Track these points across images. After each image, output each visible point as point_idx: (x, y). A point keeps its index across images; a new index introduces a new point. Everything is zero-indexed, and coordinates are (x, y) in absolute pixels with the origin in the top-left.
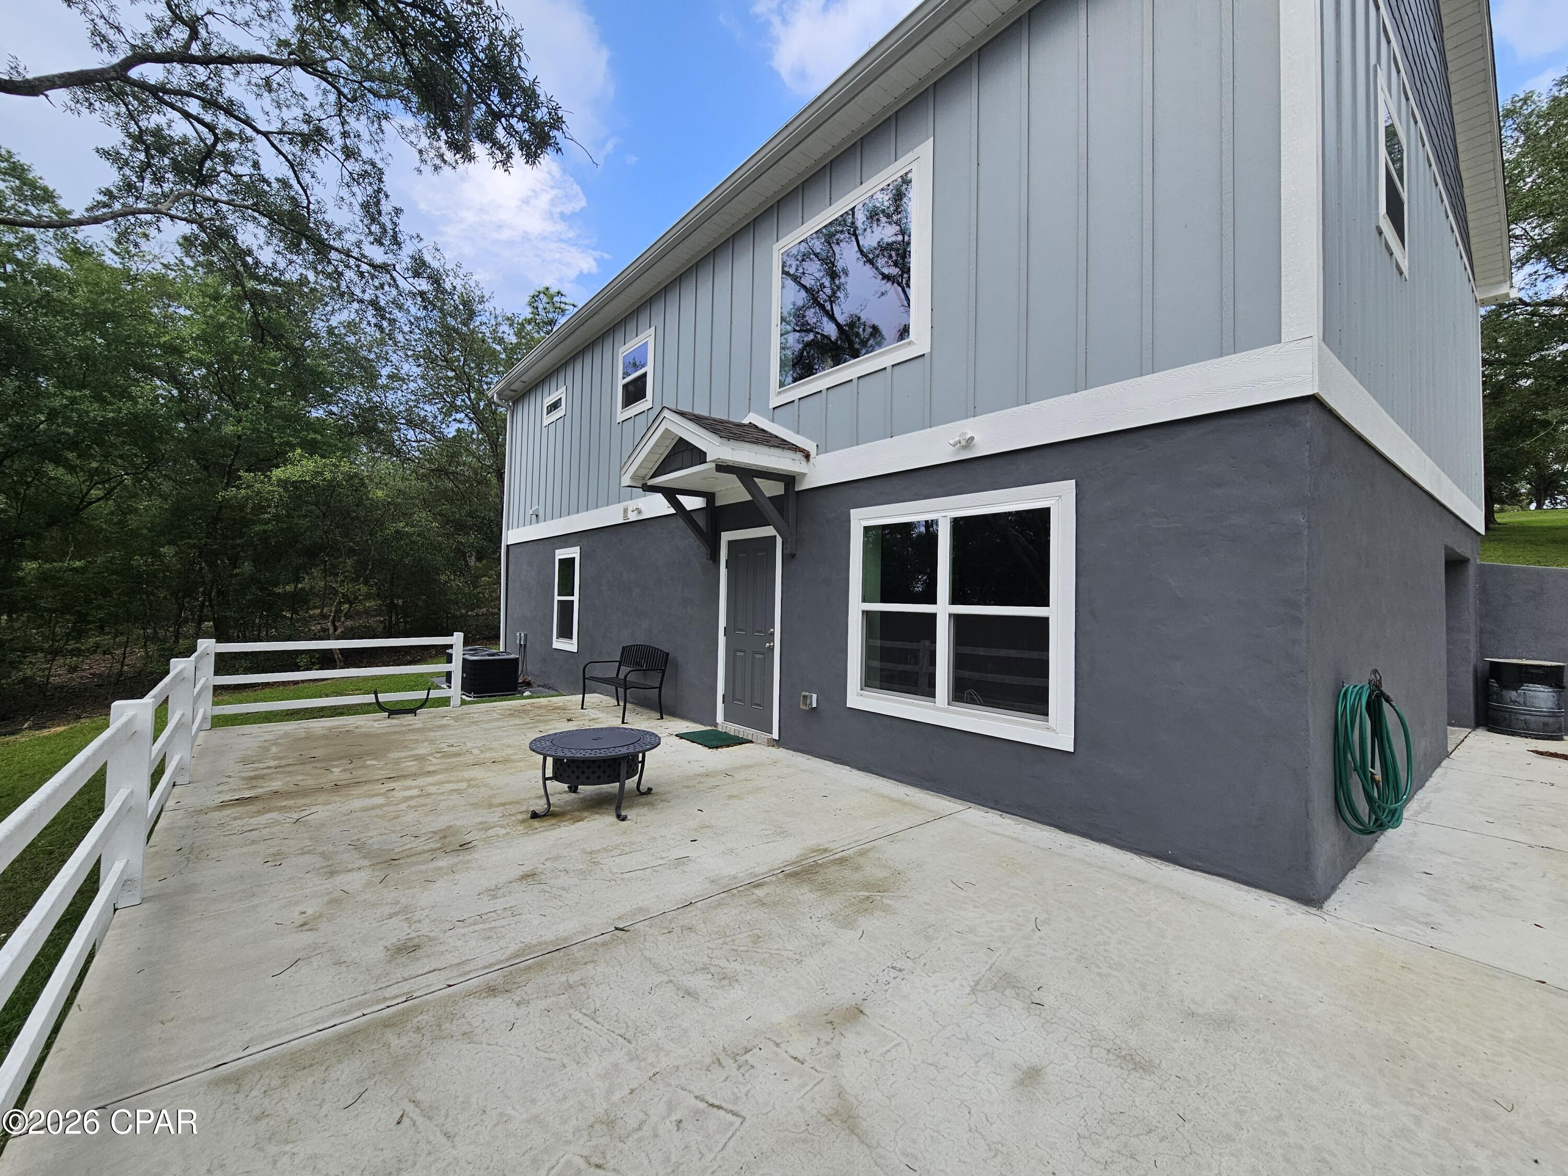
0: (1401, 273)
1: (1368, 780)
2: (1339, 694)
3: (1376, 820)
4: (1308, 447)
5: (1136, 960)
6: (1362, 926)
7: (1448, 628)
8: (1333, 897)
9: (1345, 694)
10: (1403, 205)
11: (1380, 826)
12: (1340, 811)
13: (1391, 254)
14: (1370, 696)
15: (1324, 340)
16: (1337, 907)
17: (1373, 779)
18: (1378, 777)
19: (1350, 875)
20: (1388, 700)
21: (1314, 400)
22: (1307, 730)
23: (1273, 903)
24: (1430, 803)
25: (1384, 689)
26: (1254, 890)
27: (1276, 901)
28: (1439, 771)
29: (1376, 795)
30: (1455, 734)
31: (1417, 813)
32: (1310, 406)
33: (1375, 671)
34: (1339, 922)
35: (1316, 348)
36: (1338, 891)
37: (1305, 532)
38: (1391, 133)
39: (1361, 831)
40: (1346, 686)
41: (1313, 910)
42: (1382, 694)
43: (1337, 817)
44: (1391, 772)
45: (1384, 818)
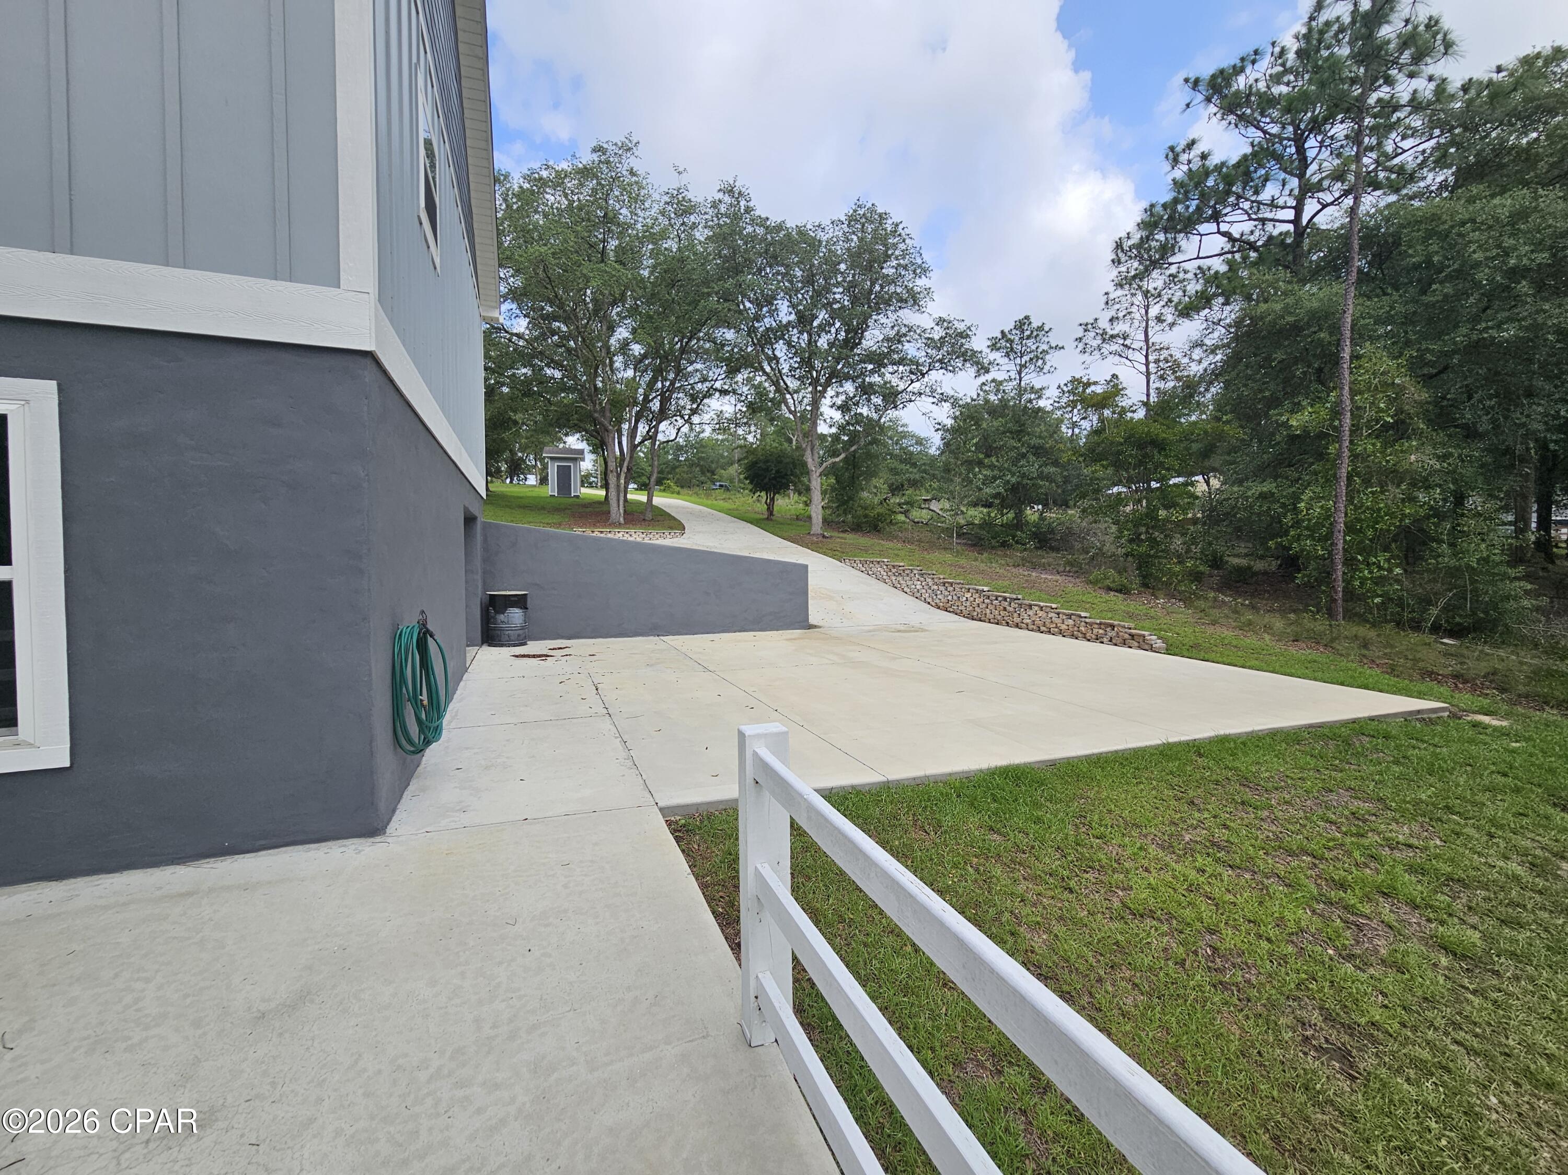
0: (435, 268)
1: (417, 704)
2: (396, 636)
3: (425, 739)
4: (366, 401)
5: (186, 996)
6: (416, 834)
7: (466, 571)
8: (394, 819)
9: (400, 635)
10: (436, 208)
11: (427, 743)
12: (398, 742)
13: (429, 247)
14: (419, 633)
15: (379, 301)
16: (397, 826)
17: (422, 705)
18: (425, 702)
19: (405, 793)
20: (432, 636)
21: (369, 355)
22: (370, 675)
23: (342, 849)
24: (457, 712)
25: (430, 627)
26: (323, 844)
27: (345, 846)
28: (462, 684)
29: (424, 716)
30: (471, 651)
31: (450, 722)
32: (368, 361)
33: (423, 612)
34: (400, 839)
35: (373, 305)
36: (397, 812)
37: (365, 485)
38: (428, 143)
39: (413, 752)
40: (401, 627)
41: (378, 839)
42: (428, 631)
43: (395, 748)
44: (434, 695)
45: (430, 736)
